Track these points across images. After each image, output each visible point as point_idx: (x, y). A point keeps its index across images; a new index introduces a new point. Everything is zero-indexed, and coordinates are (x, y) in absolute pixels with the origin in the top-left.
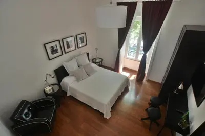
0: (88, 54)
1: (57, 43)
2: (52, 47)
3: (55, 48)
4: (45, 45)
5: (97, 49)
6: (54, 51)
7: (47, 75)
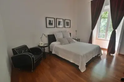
0: (70, 34)
1: (53, 20)
2: (50, 21)
3: (52, 22)
4: (46, 18)
5: (76, 31)
6: (50, 23)
7: (43, 34)
